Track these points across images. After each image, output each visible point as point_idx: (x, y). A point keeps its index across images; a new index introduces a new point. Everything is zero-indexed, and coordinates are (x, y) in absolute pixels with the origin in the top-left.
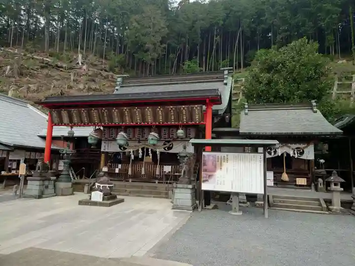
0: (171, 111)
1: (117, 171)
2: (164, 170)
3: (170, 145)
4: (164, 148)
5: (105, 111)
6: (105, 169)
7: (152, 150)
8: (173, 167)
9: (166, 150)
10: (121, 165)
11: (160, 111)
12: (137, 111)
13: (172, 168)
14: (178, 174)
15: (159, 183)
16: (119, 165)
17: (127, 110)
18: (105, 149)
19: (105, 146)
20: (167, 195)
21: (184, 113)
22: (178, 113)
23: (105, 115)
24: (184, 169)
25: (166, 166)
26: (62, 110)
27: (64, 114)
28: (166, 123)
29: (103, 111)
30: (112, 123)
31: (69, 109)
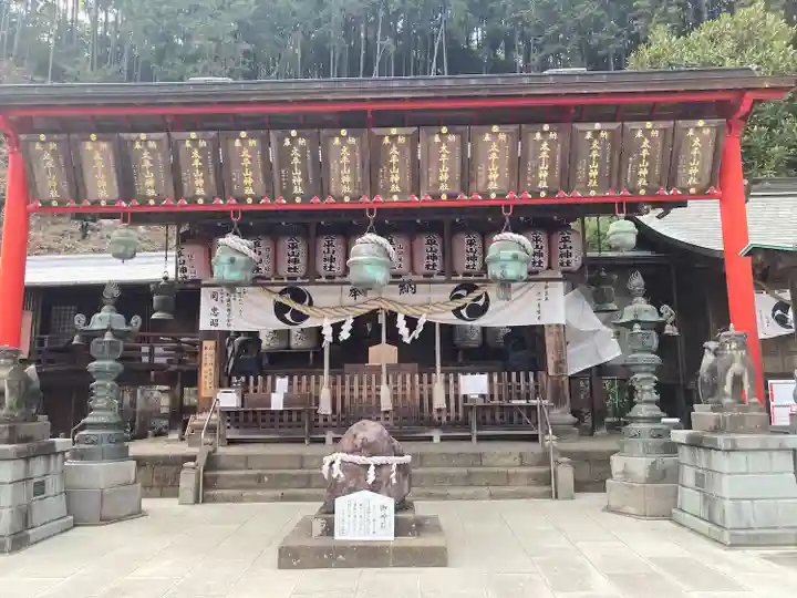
0: (591, 141)
1: (277, 402)
2: (463, 392)
3: (479, 298)
4: (457, 312)
8: (495, 378)
9: (460, 316)
10: (286, 380)
11: (544, 142)
12: (443, 147)
13: (491, 380)
14: (524, 402)
15: (442, 439)
16: (278, 380)
17: (401, 140)
18: (214, 323)
19: (214, 309)
20: (545, 484)
21: (645, 153)
22: (621, 151)
23: (296, 161)
24: (736, 367)
25: (469, 376)
26: (89, 140)
27: (97, 156)
28: (562, 194)
29: (287, 142)
30: (323, 199)
31: (125, 136)
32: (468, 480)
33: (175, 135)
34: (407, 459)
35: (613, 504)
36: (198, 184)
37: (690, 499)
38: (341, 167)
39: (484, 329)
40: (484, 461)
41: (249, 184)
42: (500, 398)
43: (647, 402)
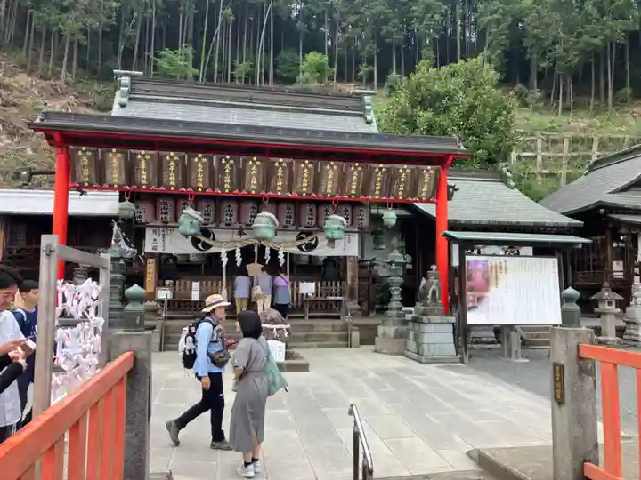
0: (378, 173)
1: (195, 296)
2: (301, 292)
3: (312, 240)
4: (300, 247)
5: (228, 161)
6: (164, 294)
7: (271, 250)
8: (319, 285)
9: (301, 249)
10: (198, 284)
11: (356, 171)
12: (305, 168)
13: (317, 286)
14: (333, 298)
16: (194, 283)
17: (284, 165)
18: (154, 248)
19: (155, 240)
20: (346, 341)
21: (402, 180)
22: (391, 179)
23: (227, 171)
24: (434, 287)
25: (305, 283)
26: (111, 152)
27: (115, 160)
28: (362, 197)
29: (224, 161)
30: (240, 191)
31: (132, 151)
32: (306, 339)
33: (162, 153)
34: (288, 326)
35: (378, 348)
36: (172, 180)
37: (412, 345)
38: (251, 176)
39: (310, 257)
40: (315, 329)
41: (200, 181)
42: (321, 295)
43: (396, 300)
